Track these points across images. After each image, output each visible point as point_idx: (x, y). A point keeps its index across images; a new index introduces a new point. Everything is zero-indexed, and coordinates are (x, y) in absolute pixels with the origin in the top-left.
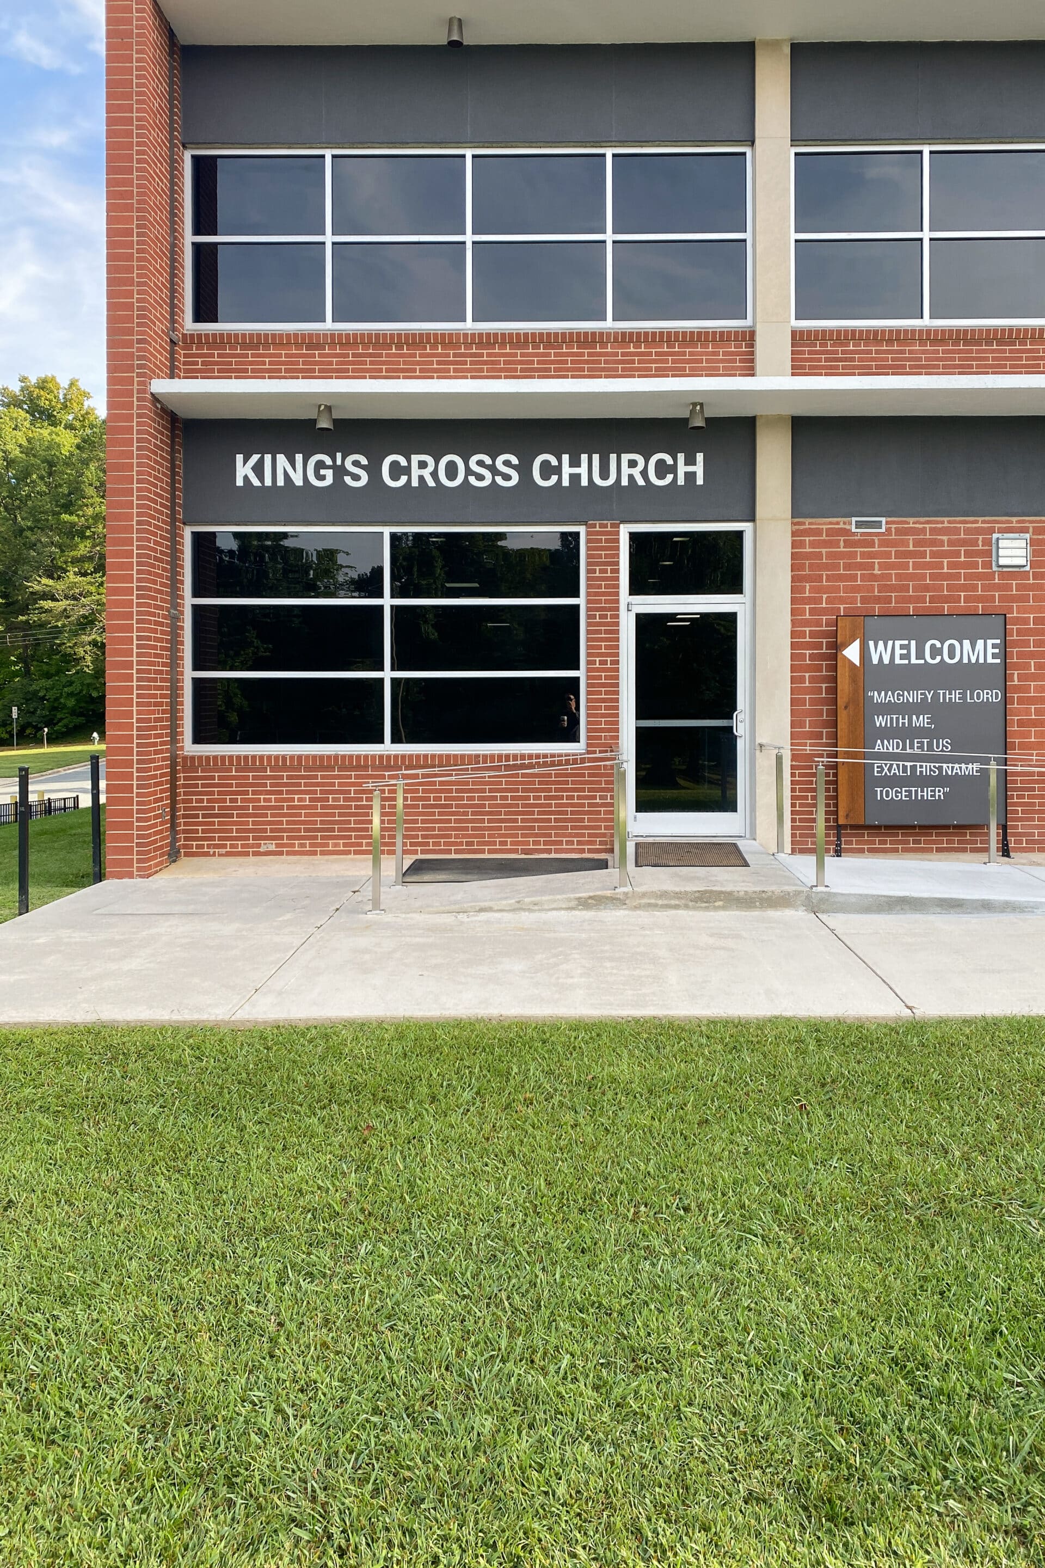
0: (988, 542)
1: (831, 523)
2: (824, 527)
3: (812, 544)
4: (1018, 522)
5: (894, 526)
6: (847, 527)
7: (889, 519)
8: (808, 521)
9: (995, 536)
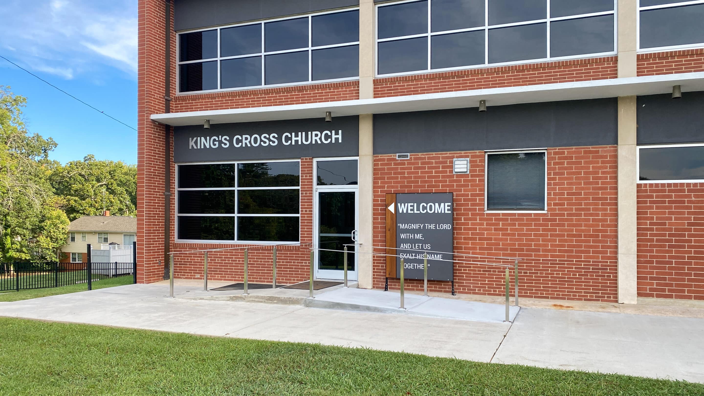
0: (452, 162)
1: (389, 156)
2: (386, 158)
3: (382, 165)
4: (464, 153)
5: (413, 157)
6: (395, 157)
7: (411, 154)
8: (380, 155)
9: (454, 159)
